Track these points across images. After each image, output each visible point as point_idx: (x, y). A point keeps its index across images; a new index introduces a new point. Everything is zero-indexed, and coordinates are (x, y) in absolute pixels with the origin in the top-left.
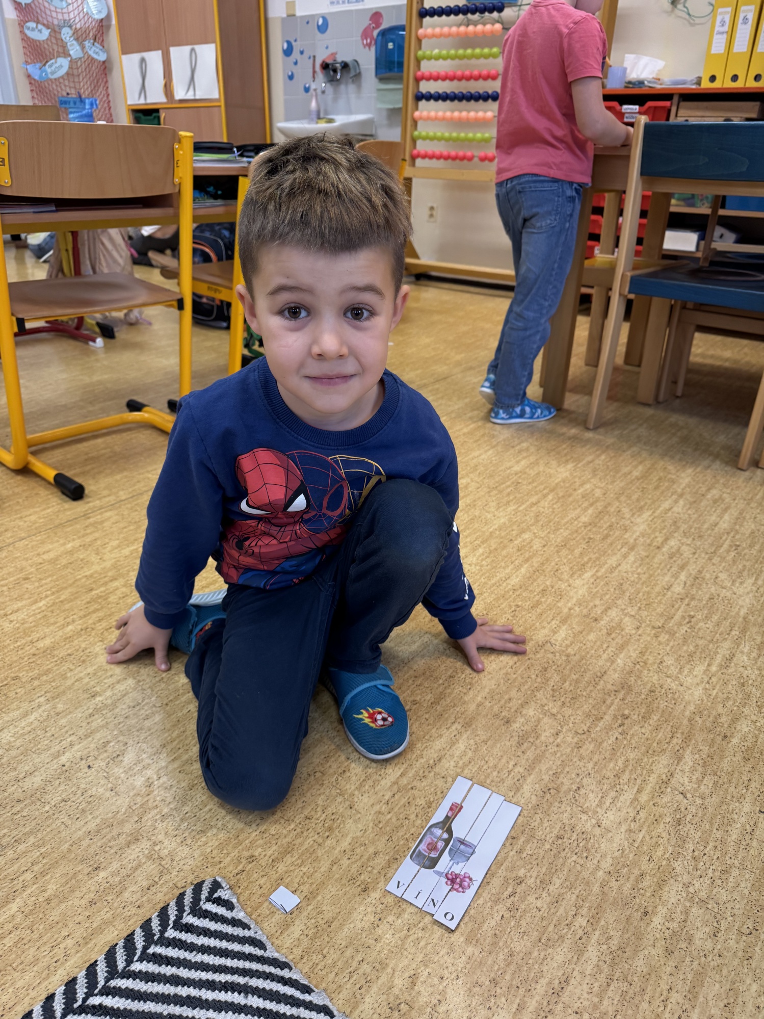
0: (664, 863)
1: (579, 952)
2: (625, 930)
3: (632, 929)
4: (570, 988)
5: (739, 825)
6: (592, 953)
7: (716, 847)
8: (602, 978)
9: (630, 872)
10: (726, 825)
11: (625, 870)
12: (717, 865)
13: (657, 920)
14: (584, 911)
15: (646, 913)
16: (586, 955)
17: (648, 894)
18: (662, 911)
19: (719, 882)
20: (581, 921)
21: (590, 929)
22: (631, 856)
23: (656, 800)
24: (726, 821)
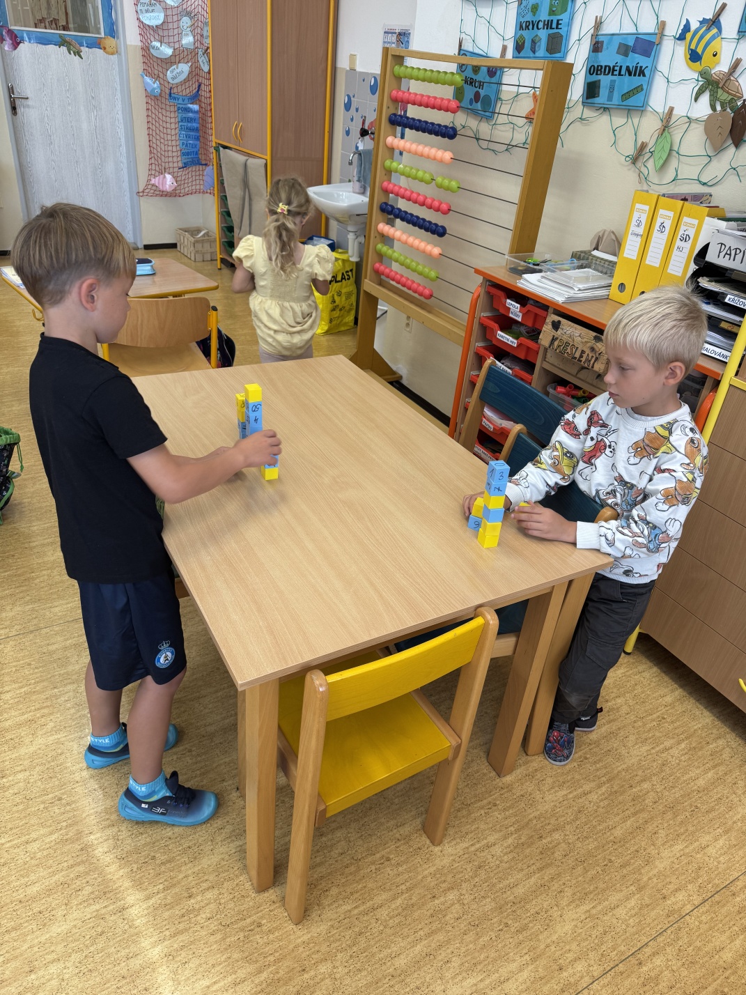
0: (459, 881)
1: (394, 898)
2: (420, 899)
3: (423, 900)
4: (380, 910)
5: (508, 882)
6: (399, 901)
7: (488, 886)
8: (396, 912)
9: (440, 877)
10: (500, 880)
11: (438, 876)
12: (482, 893)
13: (437, 901)
14: (408, 884)
15: (434, 897)
16: (396, 901)
17: (441, 890)
18: (442, 899)
19: (477, 900)
20: (403, 887)
21: (405, 891)
22: (446, 871)
23: (478, 853)
24: (503, 877)
